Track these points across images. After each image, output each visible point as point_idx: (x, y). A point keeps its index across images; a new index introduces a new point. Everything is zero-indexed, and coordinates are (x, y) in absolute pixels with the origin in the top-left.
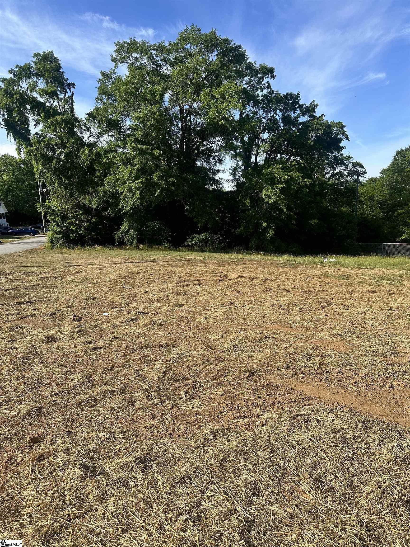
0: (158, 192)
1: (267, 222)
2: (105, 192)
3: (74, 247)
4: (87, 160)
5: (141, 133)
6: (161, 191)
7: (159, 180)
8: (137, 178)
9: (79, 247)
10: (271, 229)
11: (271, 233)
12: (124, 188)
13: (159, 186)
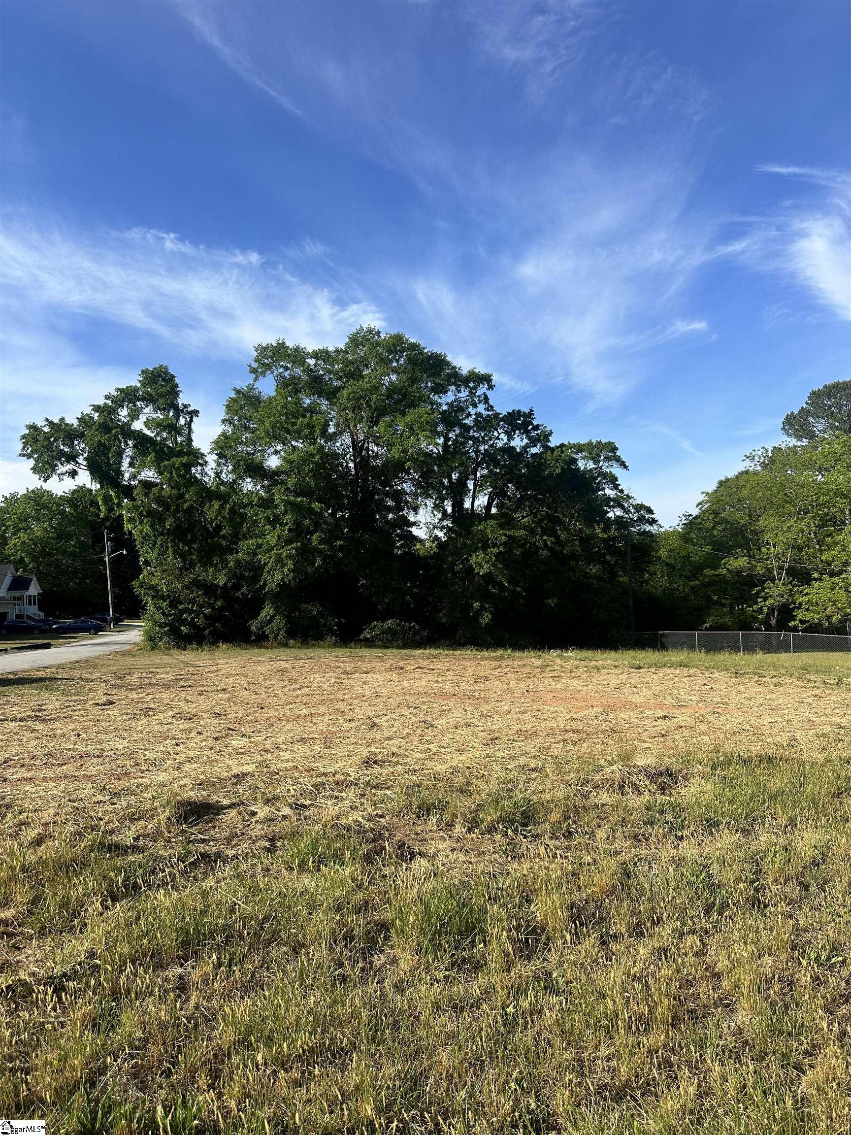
0: (318, 562)
1: (481, 602)
2: (238, 562)
3: (185, 647)
4: (216, 518)
5: (294, 481)
6: (323, 560)
7: (320, 544)
8: (288, 542)
9: (195, 646)
10: (486, 612)
11: (486, 618)
12: (270, 558)
13: (320, 552)
